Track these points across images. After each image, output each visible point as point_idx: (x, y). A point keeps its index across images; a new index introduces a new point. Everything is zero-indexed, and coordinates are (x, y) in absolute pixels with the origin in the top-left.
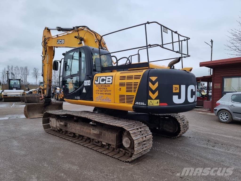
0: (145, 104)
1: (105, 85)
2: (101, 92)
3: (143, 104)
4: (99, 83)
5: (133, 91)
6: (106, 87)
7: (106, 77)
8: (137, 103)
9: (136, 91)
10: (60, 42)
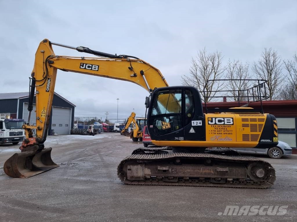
0: (270, 140)
1: (224, 125)
2: (219, 132)
3: (269, 141)
4: (215, 124)
5: (258, 131)
6: (225, 128)
7: (224, 118)
8: (263, 141)
9: (262, 131)
10: (89, 67)
